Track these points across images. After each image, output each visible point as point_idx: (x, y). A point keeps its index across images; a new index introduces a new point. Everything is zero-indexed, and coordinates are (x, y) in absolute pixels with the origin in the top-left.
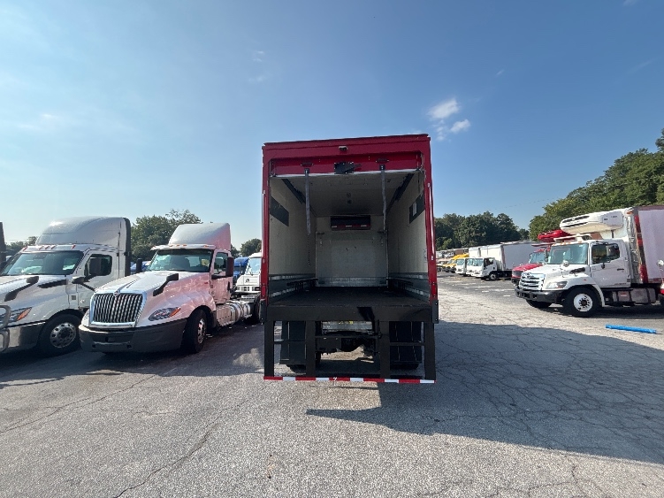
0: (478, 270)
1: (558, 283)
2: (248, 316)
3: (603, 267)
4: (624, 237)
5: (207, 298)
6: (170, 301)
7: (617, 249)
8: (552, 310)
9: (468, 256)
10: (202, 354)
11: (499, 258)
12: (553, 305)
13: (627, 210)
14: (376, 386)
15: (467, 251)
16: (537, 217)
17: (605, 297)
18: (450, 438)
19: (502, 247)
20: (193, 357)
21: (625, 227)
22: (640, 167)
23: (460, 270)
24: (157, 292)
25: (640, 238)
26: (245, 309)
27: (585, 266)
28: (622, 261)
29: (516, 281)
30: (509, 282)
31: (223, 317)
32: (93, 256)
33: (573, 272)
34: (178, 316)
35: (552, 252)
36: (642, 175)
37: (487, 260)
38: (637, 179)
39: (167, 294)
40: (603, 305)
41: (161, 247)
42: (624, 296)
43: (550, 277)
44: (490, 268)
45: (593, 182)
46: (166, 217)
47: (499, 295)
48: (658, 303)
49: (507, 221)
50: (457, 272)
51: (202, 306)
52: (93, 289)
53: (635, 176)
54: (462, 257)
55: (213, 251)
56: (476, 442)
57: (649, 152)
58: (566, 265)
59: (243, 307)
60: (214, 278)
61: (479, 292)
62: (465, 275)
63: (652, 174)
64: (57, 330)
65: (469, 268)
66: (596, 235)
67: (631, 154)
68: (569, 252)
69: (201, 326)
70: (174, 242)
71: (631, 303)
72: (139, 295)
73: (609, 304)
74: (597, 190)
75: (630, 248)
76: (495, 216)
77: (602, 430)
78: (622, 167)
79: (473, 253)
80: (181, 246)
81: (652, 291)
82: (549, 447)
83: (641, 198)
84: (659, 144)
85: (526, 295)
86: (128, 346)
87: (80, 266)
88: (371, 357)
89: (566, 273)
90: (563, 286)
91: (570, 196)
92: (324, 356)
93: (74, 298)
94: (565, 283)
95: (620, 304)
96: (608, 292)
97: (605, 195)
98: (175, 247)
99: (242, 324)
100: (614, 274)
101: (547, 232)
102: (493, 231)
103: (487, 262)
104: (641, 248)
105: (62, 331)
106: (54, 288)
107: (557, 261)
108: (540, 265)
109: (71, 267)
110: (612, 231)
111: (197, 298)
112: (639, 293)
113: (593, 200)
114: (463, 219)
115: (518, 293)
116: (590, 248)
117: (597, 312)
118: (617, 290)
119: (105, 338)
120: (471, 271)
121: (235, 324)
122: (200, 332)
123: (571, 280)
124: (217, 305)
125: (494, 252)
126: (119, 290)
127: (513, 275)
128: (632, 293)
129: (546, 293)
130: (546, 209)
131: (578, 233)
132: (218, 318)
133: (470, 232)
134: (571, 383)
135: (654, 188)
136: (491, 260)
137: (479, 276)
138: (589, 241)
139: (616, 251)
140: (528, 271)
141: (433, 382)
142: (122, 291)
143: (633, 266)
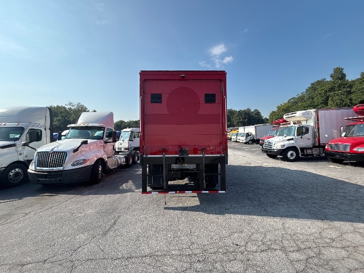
0: (242, 139)
1: (281, 146)
2: (124, 164)
3: (301, 138)
4: (311, 123)
5: (102, 154)
6: (82, 155)
7: (308, 129)
8: (278, 159)
9: (238, 132)
10: (101, 184)
11: (254, 133)
12: (278, 156)
13: (314, 110)
14: (197, 196)
15: (238, 129)
16: (273, 112)
17: (301, 152)
18: (232, 216)
19: (255, 127)
20: (96, 186)
21: (312, 118)
22: (322, 88)
23: (234, 139)
24: (75, 150)
25: (318, 124)
26: (122, 160)
27: (293, 137)
28: (309, 135)
29: (262, 145)
30: (259, 145)
31: (111, 164)
32: (30, 129)
33: (288, 140)
34: (88, 164)
35: (279, 130)
36: (323, 92)
37: (248, 133)
38: (320, 94)
39: (81, 152)
40: (300, 156)
41: (73, 125)
42: (309, 152)
43: (278, 142)
44: (249, 138)
45: (300, 94)
46: (66, 106)
47: (253, 152)
48: (324, 155)
49: (258, 113)
50: (233, 140)
51: (101, 158)
52: (35, 149)
53: (319, 92)
54: (235, 132)
55: (104, 128)
56: (244, 217)
57: (327, 80)
58: (285, 137)
59: (121, 159)
60: (106, 142)
61: (243, 150)
62: (236, 142)
63: (327, 92)
64: (12, 172)
65: (238, 138)
66: (299, 122)
67: (318, 81)
68: (287, 130)
69: (100, 169)
70: (81, 122)
71: (312, 155)
72: (65, 152)
73: (303, 155)
74: (301, 99)
75: (313, 128)
76: (252, 111)
77: (296, 209)
78: (314, 87)
79: (241, 130)
80: (86, 125)
81: (321, 149)
82: (274, 216)
83: (321, 103)
84: (331, 76)
85: (267, 152)
86: (60, 180)
87: (23, 136)
88: (192, 183)
89: (285, 141)
90: (283, 147)
91: (289, 102)
92: (170, 183)
93: (21, 154)
94: (284, 145)
95: (308, 155)
96: (302, 149)
97: (305, 101)
98: (82, 125)
99: (121, 167)
100: (306, 141)
101: (277, 120)
102: (251, 118)
103: (248, 135)
104: (318, 129)
105: (15, 173)
106: (7, 149)
107: (281, 135)
108: (273, 137)
109: (18, 136)
110: (306, 120)
111: (98, 154)
112: (316, 150)
113: (300, 104)
114: (236, 112)
115: (263, 150)
116: (296, 128)
117: (297, 159)
118: (307, 149)
119: (46, 176)
120: (239, 139)
121: (117, 168)
122: (100, 172)
123: (287, 144)
124: (108, 158)
125: (251, 130)
126: (53, 149)
127: (261, 142)
128: (313, 150)
129: (276, 150)
130: (278, 108)
131: (291, 121)
132: (108, 164)
133: (240, 119)
134: (284, 191)
135: (327, 99)
136: (250, 134)
137: (244, 142)
138: (296, 125)
139: (307, 130)
140: (268, 140)
141: (224, 192)
142: (54, 150)
143: (314, 137)
